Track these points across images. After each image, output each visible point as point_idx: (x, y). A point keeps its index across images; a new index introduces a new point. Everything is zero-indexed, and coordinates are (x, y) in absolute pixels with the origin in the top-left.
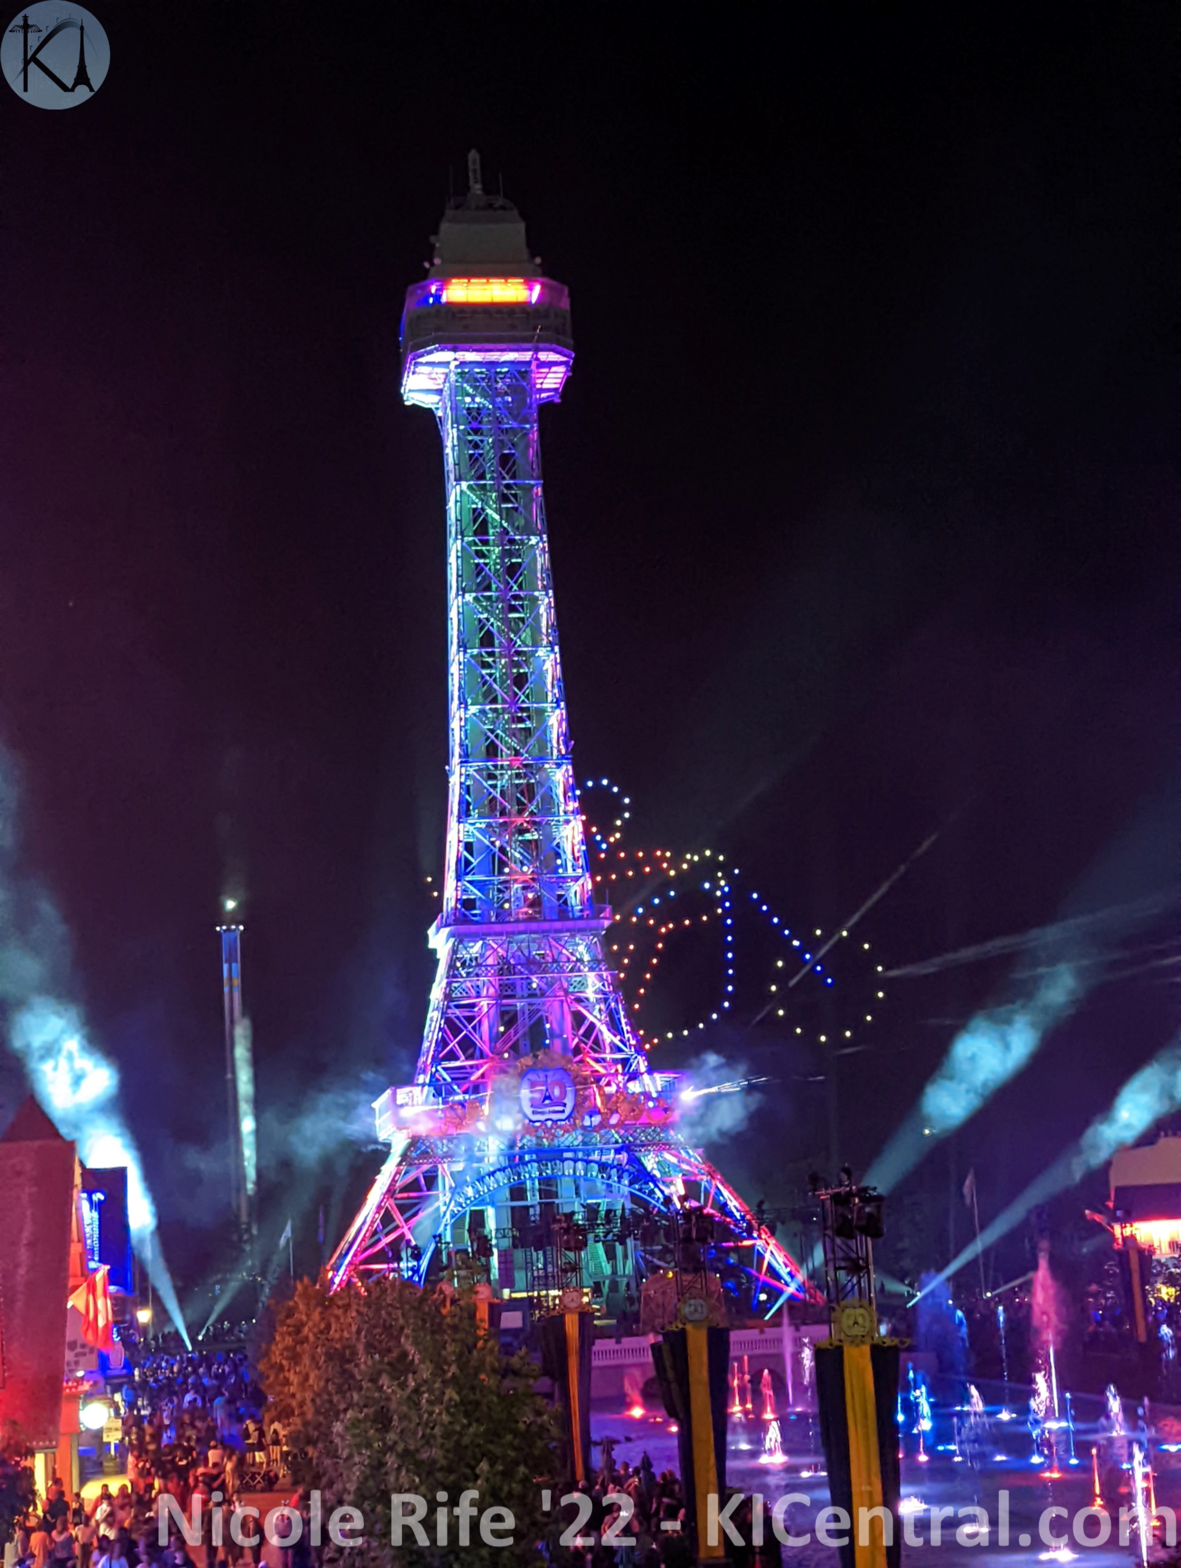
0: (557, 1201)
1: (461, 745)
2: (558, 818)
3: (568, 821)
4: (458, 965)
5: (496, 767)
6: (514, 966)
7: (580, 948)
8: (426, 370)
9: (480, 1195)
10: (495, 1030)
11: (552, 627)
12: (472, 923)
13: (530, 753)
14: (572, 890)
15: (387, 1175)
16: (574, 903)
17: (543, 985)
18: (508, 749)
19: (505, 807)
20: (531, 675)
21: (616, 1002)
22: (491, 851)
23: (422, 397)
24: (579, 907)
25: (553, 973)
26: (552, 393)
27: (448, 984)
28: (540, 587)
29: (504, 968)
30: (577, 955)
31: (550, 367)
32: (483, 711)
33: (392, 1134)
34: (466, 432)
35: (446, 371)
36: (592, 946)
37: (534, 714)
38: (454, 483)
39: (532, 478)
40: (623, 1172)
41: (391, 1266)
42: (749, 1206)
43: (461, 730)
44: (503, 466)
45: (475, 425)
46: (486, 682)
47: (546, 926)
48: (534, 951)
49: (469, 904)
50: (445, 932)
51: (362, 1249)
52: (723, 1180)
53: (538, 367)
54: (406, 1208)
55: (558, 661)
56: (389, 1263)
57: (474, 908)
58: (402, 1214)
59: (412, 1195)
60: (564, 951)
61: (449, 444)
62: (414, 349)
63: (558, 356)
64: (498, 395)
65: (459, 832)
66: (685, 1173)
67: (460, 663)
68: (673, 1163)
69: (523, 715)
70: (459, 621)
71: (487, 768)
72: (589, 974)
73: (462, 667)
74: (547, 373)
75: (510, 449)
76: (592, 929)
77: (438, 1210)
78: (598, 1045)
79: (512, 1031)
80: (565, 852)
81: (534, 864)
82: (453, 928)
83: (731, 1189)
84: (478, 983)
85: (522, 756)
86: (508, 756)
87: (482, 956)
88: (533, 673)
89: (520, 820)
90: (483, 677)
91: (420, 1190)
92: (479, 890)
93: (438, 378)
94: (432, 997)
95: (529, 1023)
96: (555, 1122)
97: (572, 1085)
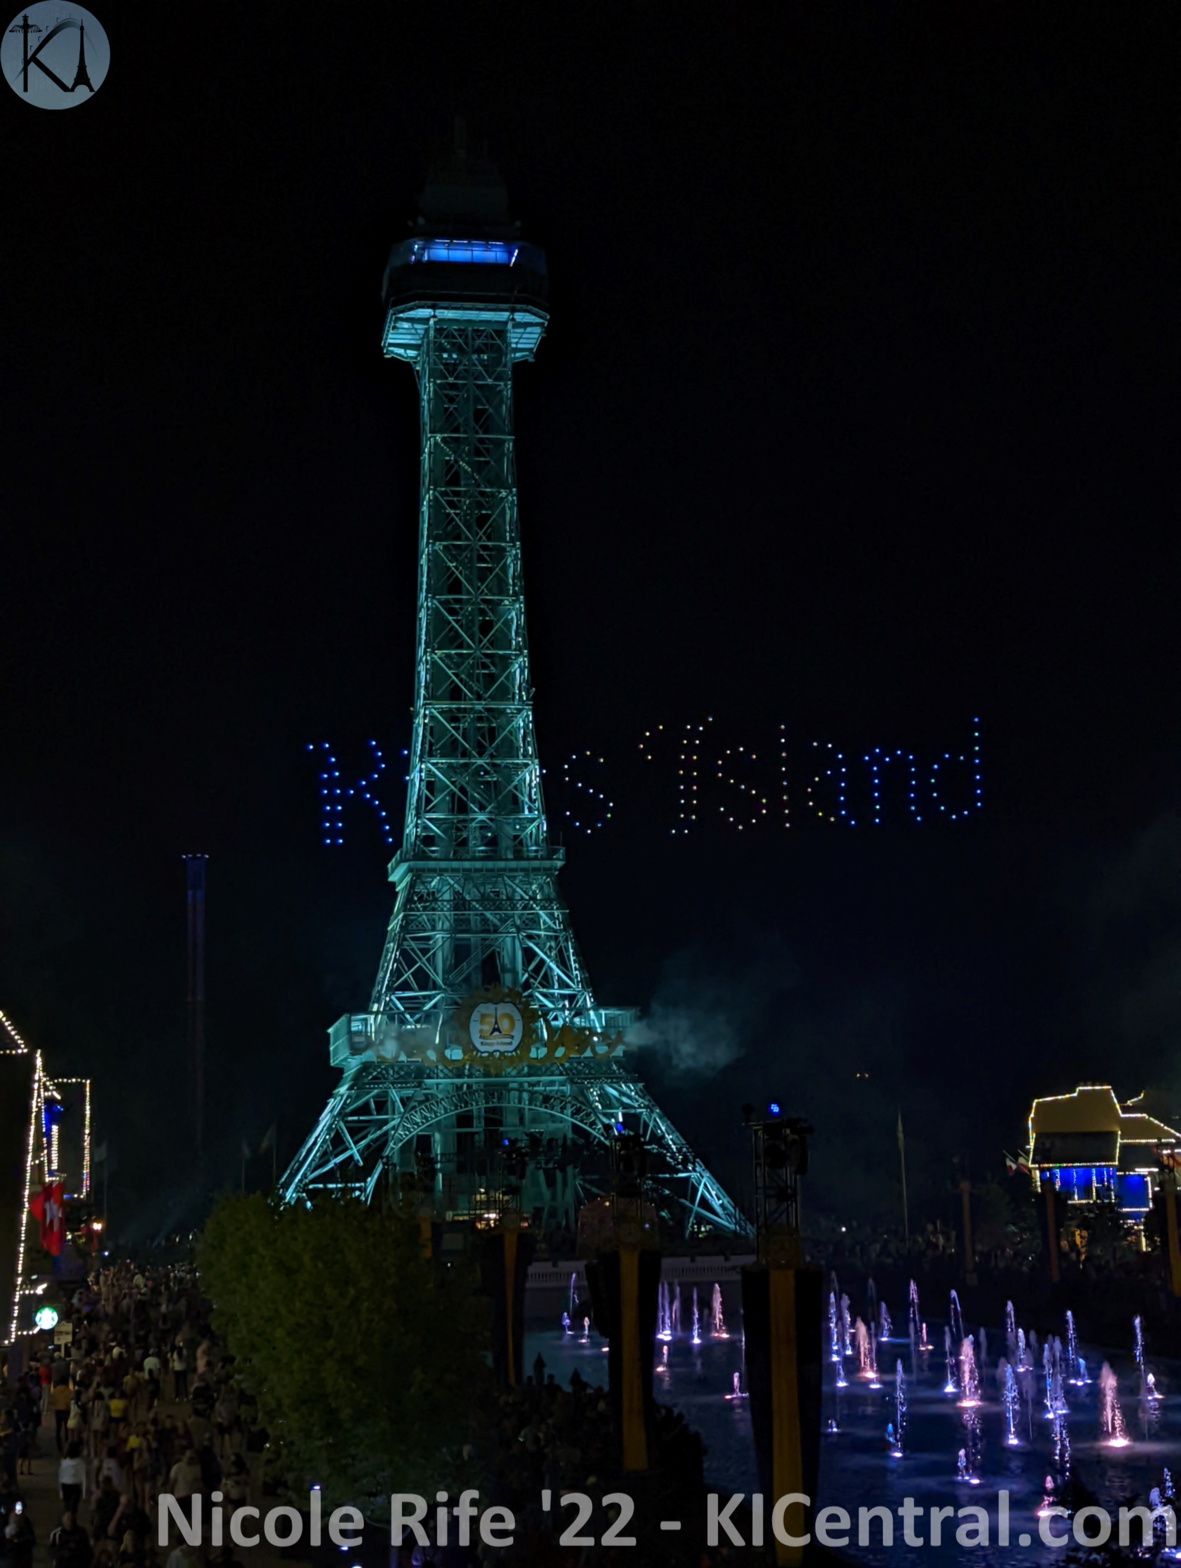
1: (426, 687)
2: (517, 761)
3: (526, 765)
4: (416, 898)
5: (458, 709)
6: (469, 902)
7: (534, 887)
8: (406, 325)
9: (428, 1121)
10: (448, 963)
11: (519, 577)
12: (430, 859)
13: (492, 698)
14: (528, 831)
15: (339, 1098)
16: (529, 843)
17: (496, 921)
18: (471, 693)
19: (466, 749)
20: (497, 624)
21: (566, 940)
22: (452, 790)
23: (401, 351)
24: (534, 848)
25: (506, 910)
26: (527, 353)
27: (404, 916)
28: (508, 539)
29: (459, 903)
30: (531, 893)
31: (525, 329)
32: (448, 656)
33: (345, 1059)
34: (442, 387)
35: (426, 326)
36: (545, 886)
37: (497, 660)
38: (429, 435)
39: (504, 433)
40: (566, 1103)
41: (339, 1186)
42: (685, 1139)
43: (426, 673)
44: (477, 420)
45: (451, 380)
46: (453, 627)
47: (501, 864)
48: (489, 888)
49: (429, 840)
50: (403, 867)
51: (312, 1168)
52: (661, 1113)
53: (514, 327)
54: (356, 1131)
55: (523, 610)
56: (337, 1183)
57: (433, 845)
58: (352, 1137)
59: (362, 1118)
60: (518, 890)
61: (425, 397)
62: (395, 305)
63: (533, 317)
64: (474, 352)
65: (421, 771)
66: (625, 1106)
67: (428, 609)
68: (615, 1097)
69: (488, 661)
70: (429, 568)
71: (450, 710)
72: (541, 912)
73: (429, 612)
74: (523, 333)
75: (484, 405)
76: (545, 869)
77: (386, 1133)
78: (547, 981)
79: (465, 964)
80: (522, 794)
81: (492, 805)
82: (412, 863)
83: (669, 1122)
84: (434, 917)
85: (485, 700)
86: (471, 699)
87: (439, 891)
88: (499, 620)
89: (480, 762)
90: (450, 623)
91: (370, 1114)
92: (438, 828)
93: (417, 334)
94: (389, 928)
95: (481, 957)
96: (502, 1054)
97: (520, 1018)
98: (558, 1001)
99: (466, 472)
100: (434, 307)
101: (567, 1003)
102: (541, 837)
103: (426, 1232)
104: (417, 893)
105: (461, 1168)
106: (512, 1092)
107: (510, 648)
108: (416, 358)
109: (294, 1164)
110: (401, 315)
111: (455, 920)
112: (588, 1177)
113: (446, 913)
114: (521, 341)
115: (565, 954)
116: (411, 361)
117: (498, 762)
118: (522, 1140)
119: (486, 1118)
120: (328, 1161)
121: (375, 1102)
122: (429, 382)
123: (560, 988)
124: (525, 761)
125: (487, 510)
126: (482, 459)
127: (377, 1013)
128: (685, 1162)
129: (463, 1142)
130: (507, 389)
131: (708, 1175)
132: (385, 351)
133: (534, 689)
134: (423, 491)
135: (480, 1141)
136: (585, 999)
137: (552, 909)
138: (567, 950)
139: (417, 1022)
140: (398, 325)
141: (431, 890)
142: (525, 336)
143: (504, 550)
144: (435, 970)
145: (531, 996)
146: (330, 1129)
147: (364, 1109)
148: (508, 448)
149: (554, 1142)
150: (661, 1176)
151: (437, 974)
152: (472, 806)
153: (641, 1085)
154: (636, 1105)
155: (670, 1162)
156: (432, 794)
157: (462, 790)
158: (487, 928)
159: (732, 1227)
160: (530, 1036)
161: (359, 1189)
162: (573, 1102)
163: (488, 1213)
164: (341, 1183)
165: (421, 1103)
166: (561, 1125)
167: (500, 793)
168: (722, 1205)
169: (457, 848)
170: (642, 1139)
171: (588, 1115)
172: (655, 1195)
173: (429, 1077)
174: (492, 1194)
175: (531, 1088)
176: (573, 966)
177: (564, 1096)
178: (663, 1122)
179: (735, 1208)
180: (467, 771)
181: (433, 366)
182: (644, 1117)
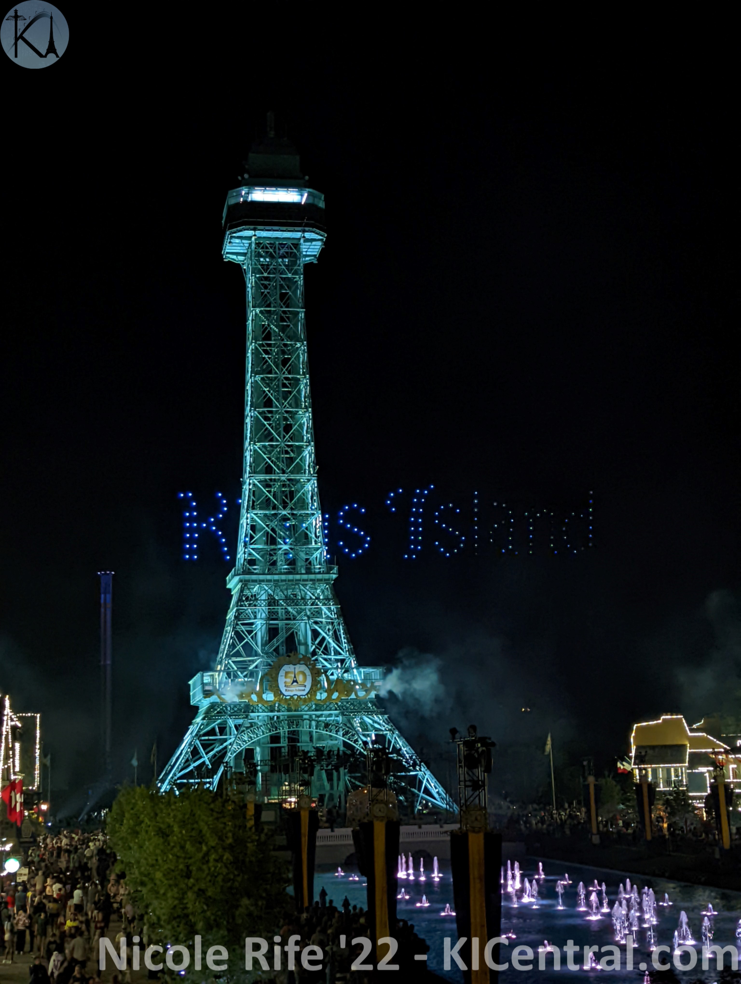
0: (298, 744)
1: (250, 466)
2: (307, 512)
3: (313, 514)
4: (244, 599)
5: (271, 480)
6: (278, 601)
7: (318, 591)
8: (237, 241)
9: (252, 740)
10: (265, 639)
11: (308, 397)
12: (253, 574)
13: (292, 472)
14: (315, 556)
15: (196, 725)
16: (315, 563)
17: (294, 613)
18: (279, 469)
19: (275, 505)
20: (294, 425)
21: (339, 624)
22: (266, 530)
23: (234, 257)
24: (319, 566)
25: (301, 605)
26: (313, 258)
27: (237, 610)
28: (301, 373)
29: (272, 602)
30: (316, 595)
31: (311, 242)
32: (264, 446)
33: (200, 701)
34: (260, 279)
35: (250, 242)
36: (325, 591)
37: (295, 449)
38: (252, 309)
39: (299, 307)
40: (339, 728)
41: (196, 781)
42: (415, 751)
43: (250, 457)
44: (281, 300)
45: (265, 275)
46: (267, 428)
47: (298, 577)
48: (290, 592)
49: (252, 562)
50: (237, 579)
51: (179, 770)
52: (399, 734)
53: (305, 241)
54: (207, 746)
55: (311, 417)
56: (195, 779)
57: (255, 565)
58: (204, 750)
59: (211, 738)
60: (308, 593)
61: (250, 286)
62: (230, 228)
63: (317, 235)
64: (279, 258)
65: (247, 518)
66: (377, 730)
67: (251, 417)
68: (369, 723)
69: (289, 449)
70: (252, 391)
71: (266, 480)
72: (323, 607)
73: (252, 419)
74: (310, 245)
75: (286, 290)
76: (325, 580)
77: (226, 747)
78: (326, 651)
79: (275, 640)
80: (311, 533)
81: (292, 539)
82: (241, 576)
83: (404, 740)
84: (255, 610)
85: (287, 474)
86: (278, 473)
87: (258, 594)
88: (295, 424)
89: (284, 512)
90: (265, 425)
91: (216, 735)
92: (258, 554)
93: (244, 246)
94: (227, 618)
95: (285, 636)
96: (299, 697)
97: (310, 674)
98: (334, 663)
99: (275, 331)
100: (255, 230)
101: (339, 664)
102: (323, 560)
103: (251, 810)
104: (245, 595)
105: (273, 769)
106: (305, 721)
107: (302, 441)
108: (244, 261)
109: (168, 767)
110: (234, 235)
111: (269, 612)
112: (353, 775)
113: (264, 608)
114: (309, 250)
115: (338, 633)
116: (241, 263)
117: (295, 512)
118: (311, 752)
119: (288, 738)
120: (189, 765)
121: (219, 728)
122: (252, 276)
123: (335, 655)
124: (312, 512)
125: (288, 355)
126: (285, 324)
127: (220, 671)
128: (414, 765)
129: (275, 753)
130: (300, 280)
131: (429, 773)
132: (224, 257)
133: (318, 467)
134: (248, 344)
135: (285, 753)
136: (351, 662)
137: (330, 605)
138: (339, 631)
139: (245, 676)
140: (232, 241)
141: (254, 594)
142: (311, 247)
143: (299, 380)
144: (256, 644)
145: (316, 660)
146: (190, 744)
147: (212, 732)
148: (301, 317)
149: (332, 753)
150: (399, 774)
151: (258, 646)
152: (279, 540)
153: (386, 716)
154: (383, 729)
155: (405, 766)
156: (254, 532)
157: (273, 530)
158: (289, 617)
159: (444, 806)
160: (316, 684)
161: (209, 783)
162: (344, 727)
163: (291, 798)
164: (197, 779)
165: (247, 728)
166: (336, 742)
167: (297, 532)
168: (438, 793)
169: (271, 567)
170: (387, 751)
171: (353, 735)
172: (395, 786)
173: (253, 712)
174: (293, 786)
175: (317, 719)
176: (343, 641)
177: (338, 724)
178: (400, 740)
179: (446, 795)
180: (276, 518)
181: (254, 267)
182: (389, 736)
